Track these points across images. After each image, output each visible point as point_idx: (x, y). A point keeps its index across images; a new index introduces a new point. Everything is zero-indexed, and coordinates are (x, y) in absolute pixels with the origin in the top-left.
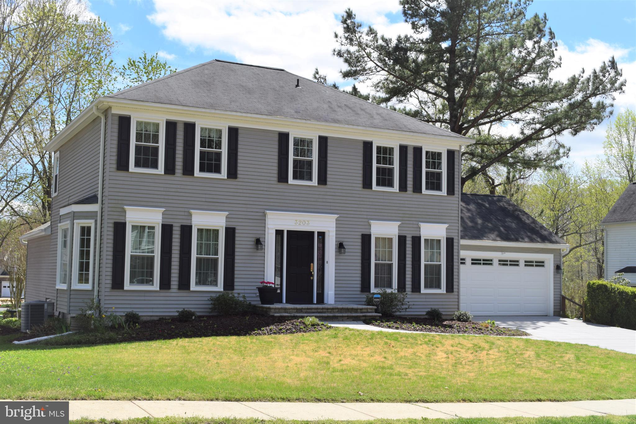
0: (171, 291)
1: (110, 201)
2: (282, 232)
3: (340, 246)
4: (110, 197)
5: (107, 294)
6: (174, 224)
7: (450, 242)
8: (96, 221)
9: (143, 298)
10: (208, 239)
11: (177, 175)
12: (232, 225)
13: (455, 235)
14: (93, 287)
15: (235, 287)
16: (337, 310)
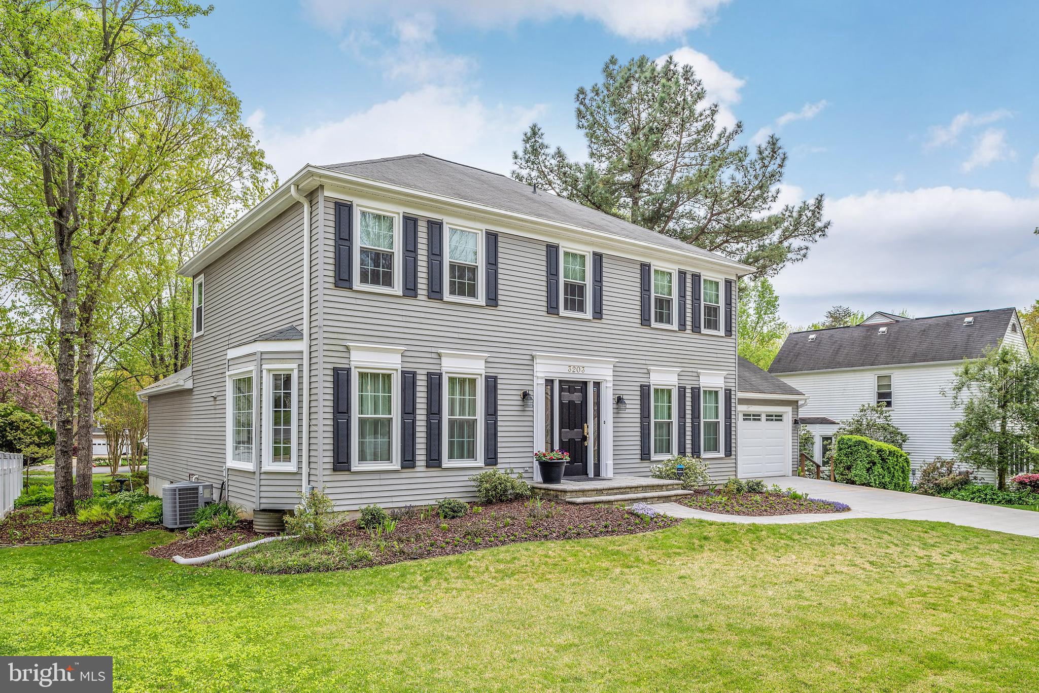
0: (417, 469)
1: (326, 335)
2: (552, 381)
3: (619, 400)
4: (326, 329)
5: (326, 478)
6: (418, 371)
7: (728, 394)
8: (300, 365)
9: (377, 482)
10: (462, 393)
11: (419, 297)
12: (493, 372)
13: (732, 385)
14: (300, 468)
15: (499, 461)
16: (641, 489)
